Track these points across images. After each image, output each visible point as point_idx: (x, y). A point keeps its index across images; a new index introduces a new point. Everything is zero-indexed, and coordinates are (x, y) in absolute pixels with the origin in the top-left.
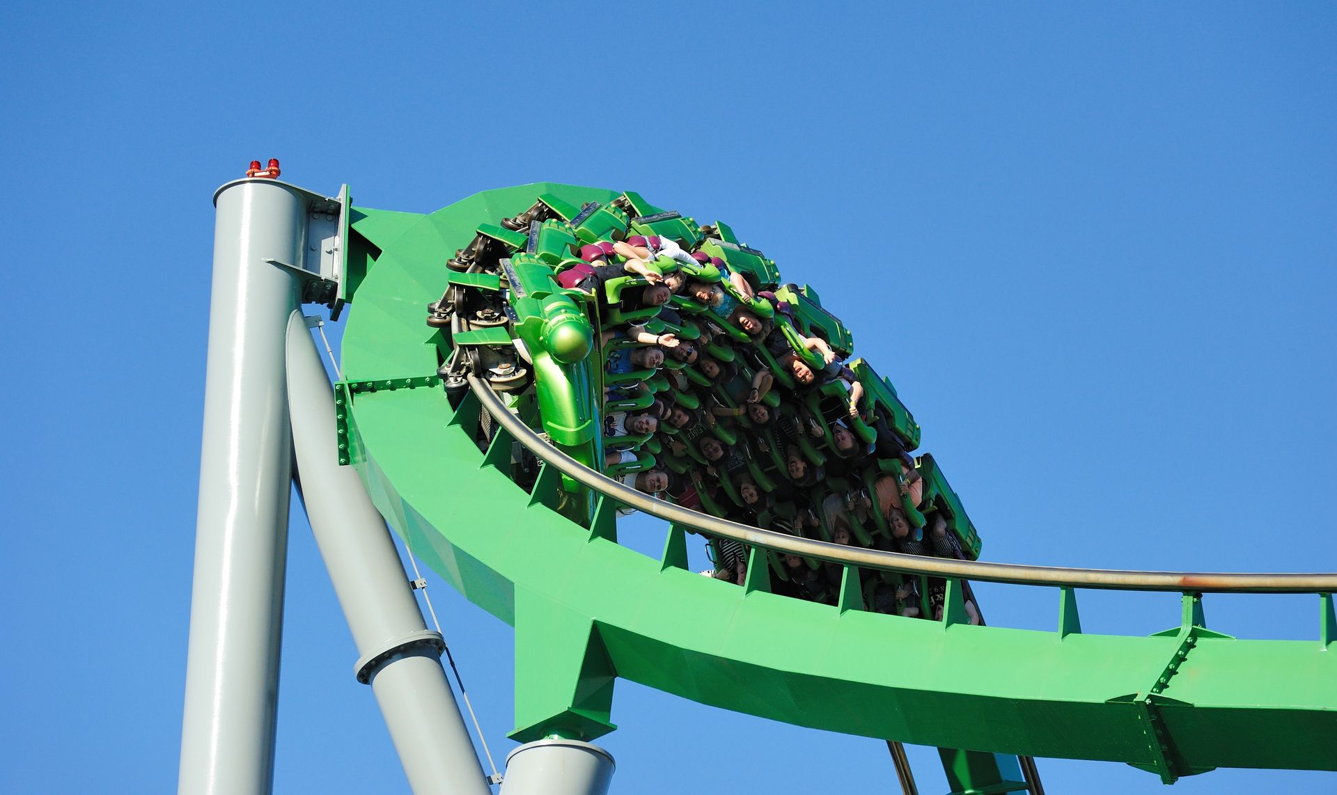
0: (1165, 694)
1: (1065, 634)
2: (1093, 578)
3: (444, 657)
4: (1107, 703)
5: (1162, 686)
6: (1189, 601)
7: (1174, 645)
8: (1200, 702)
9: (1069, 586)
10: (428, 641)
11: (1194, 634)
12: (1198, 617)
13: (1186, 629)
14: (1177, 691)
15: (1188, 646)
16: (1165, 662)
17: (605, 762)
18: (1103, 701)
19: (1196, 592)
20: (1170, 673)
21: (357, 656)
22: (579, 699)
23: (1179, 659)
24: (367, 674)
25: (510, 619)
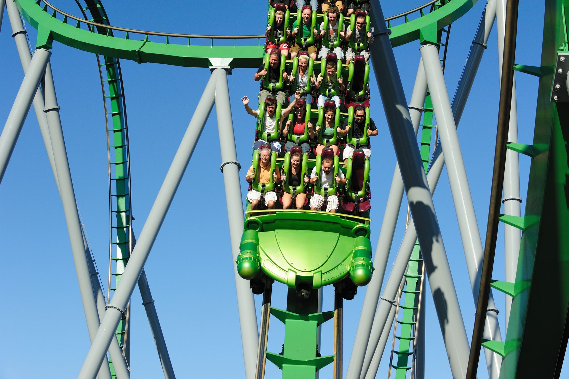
0: (141, 50)
1: (126, 39)
2: (132, 31)
3: (26, 34)
4: (132, 51)
5: (140, 49)
6: (147, 35)
7: (143, 42)
8: (146, 52)
9: (128, 32)
10: (24, 31)
11: (146, 41)
12: (147, 38)
13: (145, 40)
14: (143, 50)
15: (145, 43)
16: (141, 45)
17: (50, 54)
18: (131, 50)
19: (148, 34)
20: (142, 47)
21: (13, 33)
22: (47, 43)
23: (144, 45)
24: (14, 36)
25: (37, 29)
